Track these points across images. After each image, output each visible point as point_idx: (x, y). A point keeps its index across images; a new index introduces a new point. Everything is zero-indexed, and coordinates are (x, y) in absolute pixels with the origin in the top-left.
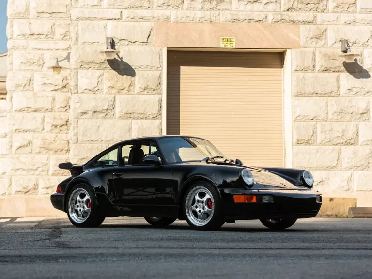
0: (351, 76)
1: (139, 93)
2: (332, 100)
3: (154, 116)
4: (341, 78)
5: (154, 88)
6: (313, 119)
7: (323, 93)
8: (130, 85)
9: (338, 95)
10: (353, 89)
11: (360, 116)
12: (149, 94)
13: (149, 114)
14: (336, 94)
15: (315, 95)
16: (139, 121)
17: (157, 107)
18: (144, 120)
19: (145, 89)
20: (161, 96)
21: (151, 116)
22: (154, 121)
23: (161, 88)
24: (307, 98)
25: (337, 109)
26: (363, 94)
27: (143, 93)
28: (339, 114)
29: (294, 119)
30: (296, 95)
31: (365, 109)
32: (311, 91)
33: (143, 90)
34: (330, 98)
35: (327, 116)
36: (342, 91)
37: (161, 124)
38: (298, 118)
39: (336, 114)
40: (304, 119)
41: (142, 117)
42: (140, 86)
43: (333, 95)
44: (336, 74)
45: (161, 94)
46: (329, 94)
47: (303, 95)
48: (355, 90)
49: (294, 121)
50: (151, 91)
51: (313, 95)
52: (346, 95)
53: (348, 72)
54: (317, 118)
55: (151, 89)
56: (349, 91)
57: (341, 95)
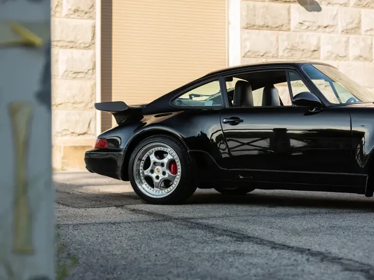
0: (302, 8)
1: (68, 16)
2: (283, 35)
3: (87, 45)
4: (292, 10)
5: (87, 10)
6: (262, 56)
7: (274, 26)
8: (57, 5)
9: (289, 30)
10: (304, 23)
11: (310, 53)
12: (79, 17)
13: (81, 43)
14: (287, 28)
15: (266, 28)
16: (68, 51)
17: (90, 35)
18: (74, 50)
19: (75, 12)
20: (93, 21)
21: (83, 45)
22: (85, 51)
23: (94, 11)
24: (257, 31)
25: (288, 45)
26: (314, 29)
27: (72, 16)
28: (289, 50)
29: (243, 55)
30: (246, 27)
31: (317, 45)
32: (261, 23)
33: (72, 12)
34: (281, 32)
35: (278, 52)
36: (293, 24)
37: (94, 55)
38: (249, 54)
39: (287, 51)
40: (253, 56)
41: (71, 46)
42: (70, 7)
43: (284, 29)
44: (287, 5)
45: (94, 19)
46: (279, 28)
47: (253, 28)
48: (307, 24)
49: (243, 57)
50: (83, 14)
51: (263, 28)
52: (297, 30)
53: (300, 3)
54: (267, 55)
55: (83, 11)
56: (301, 24)
57: (292, 30)
